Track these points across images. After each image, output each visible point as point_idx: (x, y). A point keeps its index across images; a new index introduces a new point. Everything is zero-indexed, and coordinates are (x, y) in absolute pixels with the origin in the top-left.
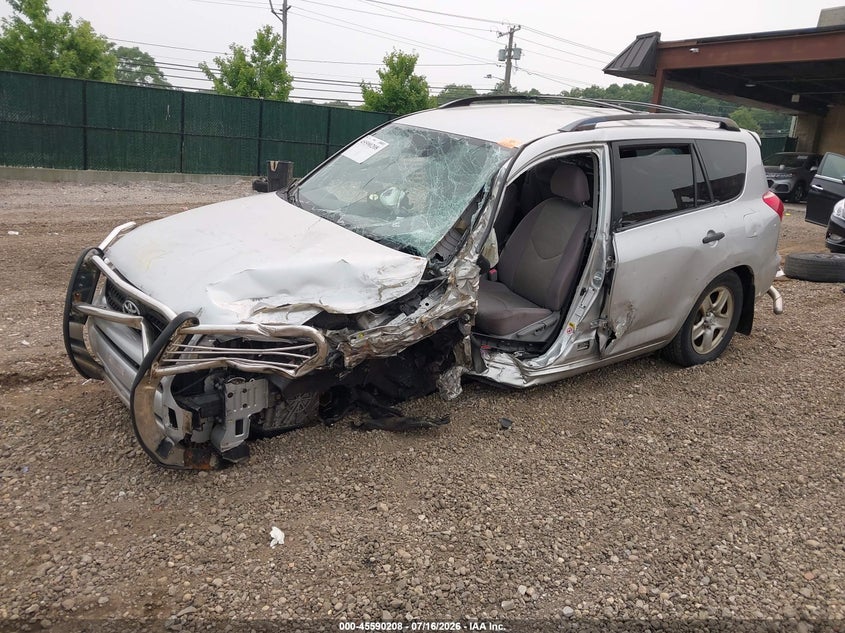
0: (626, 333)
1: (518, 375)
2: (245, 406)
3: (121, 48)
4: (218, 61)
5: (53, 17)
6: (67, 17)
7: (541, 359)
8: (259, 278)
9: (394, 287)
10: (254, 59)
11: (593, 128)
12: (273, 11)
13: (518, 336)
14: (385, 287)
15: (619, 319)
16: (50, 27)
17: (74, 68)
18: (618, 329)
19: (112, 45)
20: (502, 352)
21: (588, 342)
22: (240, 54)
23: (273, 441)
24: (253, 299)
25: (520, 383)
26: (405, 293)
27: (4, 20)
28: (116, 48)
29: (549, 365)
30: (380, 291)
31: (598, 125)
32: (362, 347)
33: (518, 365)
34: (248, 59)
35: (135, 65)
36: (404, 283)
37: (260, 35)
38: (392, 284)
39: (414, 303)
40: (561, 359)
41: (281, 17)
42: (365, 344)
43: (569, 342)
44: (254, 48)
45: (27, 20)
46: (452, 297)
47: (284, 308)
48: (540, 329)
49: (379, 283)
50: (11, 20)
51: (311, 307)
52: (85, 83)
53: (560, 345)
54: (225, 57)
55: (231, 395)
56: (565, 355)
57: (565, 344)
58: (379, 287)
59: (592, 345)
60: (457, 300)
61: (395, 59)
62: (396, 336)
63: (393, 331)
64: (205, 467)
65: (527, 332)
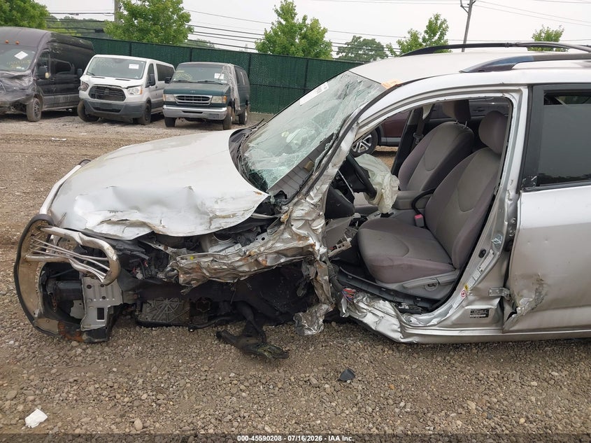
0: (534, 310)
1: (396, 327)
2: (104, 298)
3: (364, 40)
4: (399, 43)
5: (298, 19)
6: (305, 19)
7: (425, 317)
8: (120, 194)
9: (224, 217)
10: (424, 40)
11: (509, 68)
12: (462, 6)
13: (404, 288)
14: (216, 217)
15: (525, 292)
16: (294, 25)
17: (304, 51)
18: (523, 304)
19: (360, 38)
20: (385, 299)
21: (487, 310)
22: (414, 36)
23: (146, 331)
24: (111, 211)
25: (397, 336)
26: (232, 225)
27: (273, 24)
28: (362, 40)
29: (430, 326)
30: (211, 219)
31: (517, 66)
32: (192, 268)
33: (398, 317)
34: (421, 40)
35: (371, 50)
36: (234, 215)
37: (430, 22)
38: (223, 214)
39: (251, 236)
40: (448, 322)
41: (467, 9)
42: (195, 266)
43: (461, 306)
44: (426, 32)
45: (284, 23)
46: (287, 235)
47: (122, 222)
48: (433, 285)
49: (212, 212)
50: (275, 23)
51: (143, 224)
52: (308, 60)
53: (451, 307)
54: (403, 39)
55: (89, 287)
56: (454, 318)
57: (455, 307)
58: (211, 215)
59: (491, 314)
60: (292, 239)
61: (543, 35)
62: (224, 264)
63: (222, 259)
64: (78, 338)
65: (415, 285)
